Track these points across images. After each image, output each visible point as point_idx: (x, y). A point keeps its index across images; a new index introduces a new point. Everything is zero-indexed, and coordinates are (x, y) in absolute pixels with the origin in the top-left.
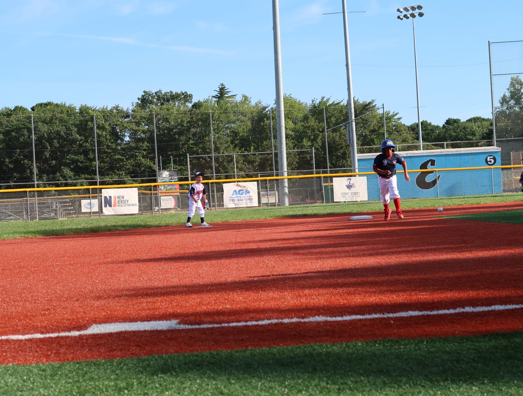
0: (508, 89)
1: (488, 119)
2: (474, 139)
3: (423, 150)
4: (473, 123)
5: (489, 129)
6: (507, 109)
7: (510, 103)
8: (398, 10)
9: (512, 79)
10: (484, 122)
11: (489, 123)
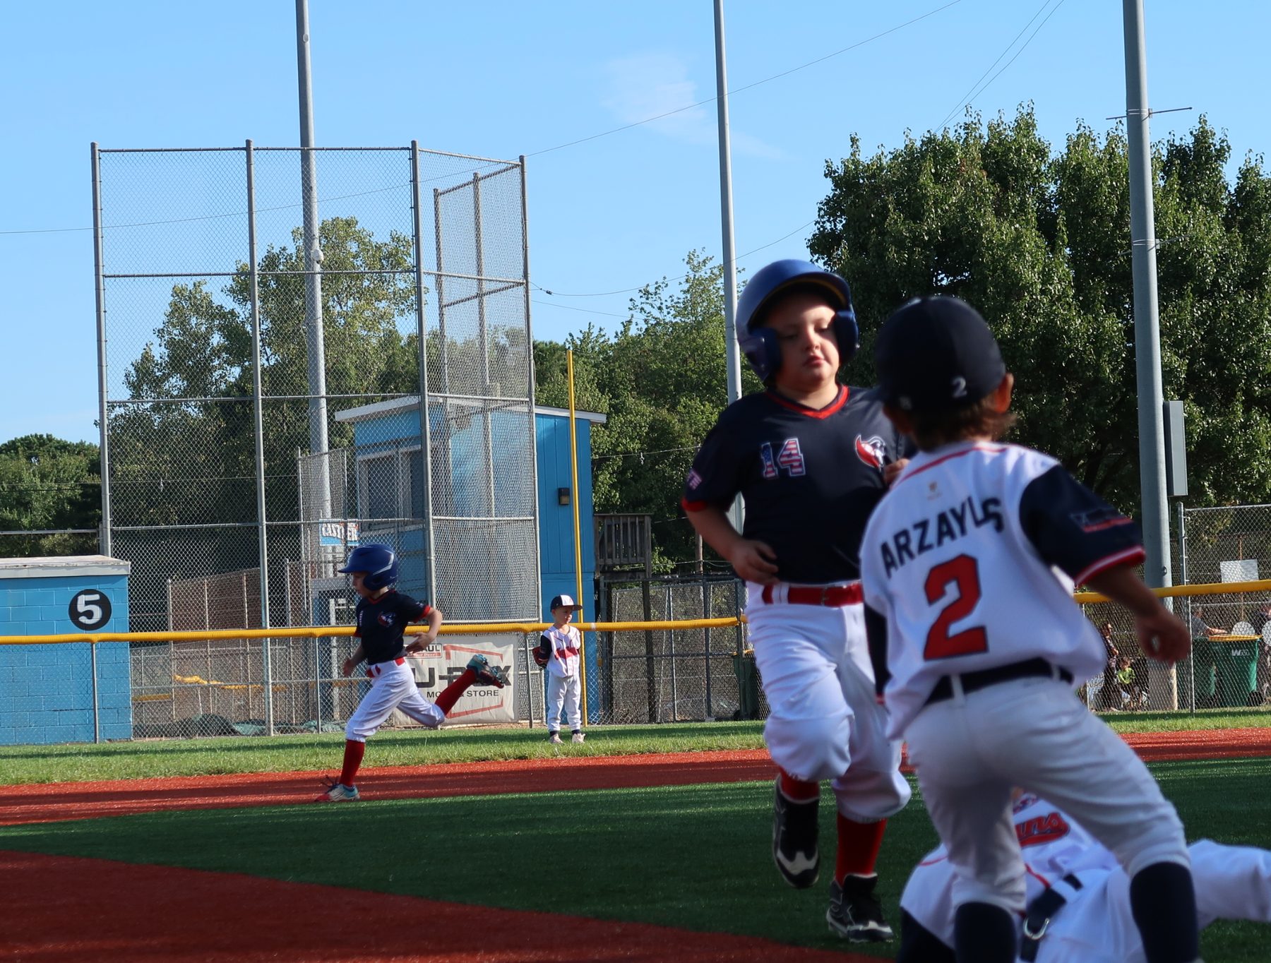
0: (160, 333)
1: (82, 444)
2: (25, 521)
4: (24, 460)
5: (84, 486)
6: (156, 408)
7: (166, 386)
9: (177, 292)
10: (65, 459)
11: (83, 461)
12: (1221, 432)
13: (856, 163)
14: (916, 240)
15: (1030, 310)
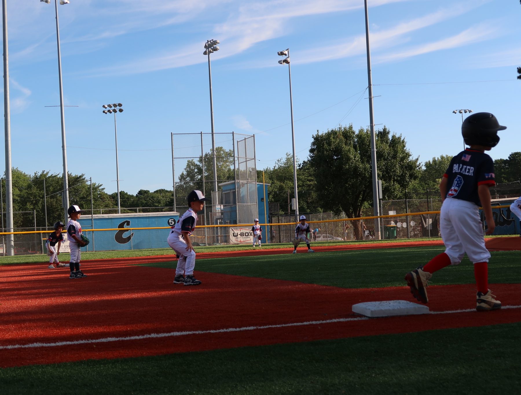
0: (185, 169)
1: (170, 191)
2: (160, 206)
3: (121, 213)
4: (159, 194)
5: (171, 199)
6: (184, 184)
7: (186, 179)
8: (104, 106)
9: (188, 161)
10: (167, 194)
11: (171, 194)
12: (389, 186)
13: (318, 135)
14: (330, 150)
15: (352, 163)
